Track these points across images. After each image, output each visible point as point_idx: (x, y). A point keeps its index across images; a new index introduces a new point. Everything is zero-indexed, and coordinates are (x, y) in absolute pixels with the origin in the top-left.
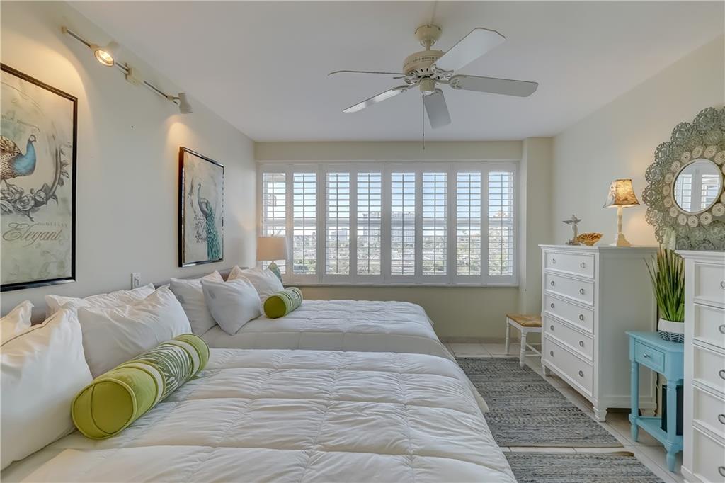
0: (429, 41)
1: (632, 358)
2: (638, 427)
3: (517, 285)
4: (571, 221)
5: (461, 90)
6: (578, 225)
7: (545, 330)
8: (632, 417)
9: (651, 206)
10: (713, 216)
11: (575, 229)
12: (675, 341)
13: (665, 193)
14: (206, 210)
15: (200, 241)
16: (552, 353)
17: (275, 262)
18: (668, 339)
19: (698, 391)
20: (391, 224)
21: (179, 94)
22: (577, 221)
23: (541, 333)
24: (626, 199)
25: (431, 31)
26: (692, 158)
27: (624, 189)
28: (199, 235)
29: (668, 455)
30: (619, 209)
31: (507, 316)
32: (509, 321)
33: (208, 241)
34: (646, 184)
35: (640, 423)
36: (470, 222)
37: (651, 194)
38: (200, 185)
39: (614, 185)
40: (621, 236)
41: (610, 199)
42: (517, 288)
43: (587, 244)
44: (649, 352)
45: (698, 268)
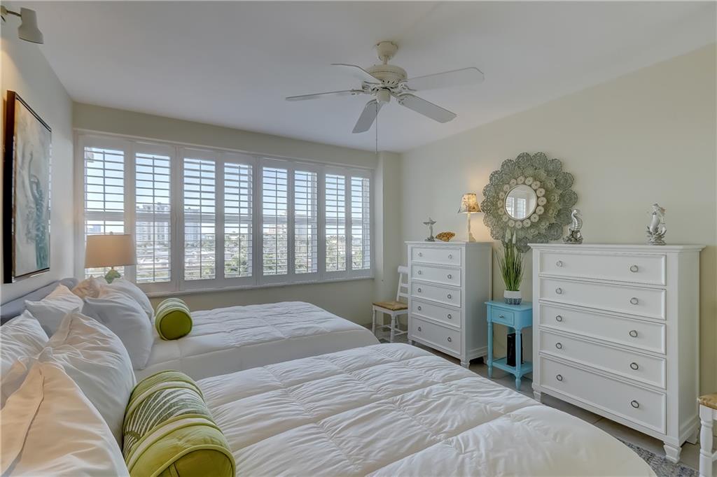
0: (387, 56)
1: (489, 320)
2: (493, 367)
3: (373, 277)
4: (428, 223)
5: (403, 107)
6: (433, 226)
7: (412, 311)
8: (489, 362)
9: (487, 213)
10: (531, 222)
11: (431, 229)
12: (515, 304)
13: (499, 205)
14: (37, 194)
15: (29, 241)
16: (420, 329)
17: (116, 268)
18: (511, 304)
19: (542, 332)
20: (184, 219)
21: (22, 9)
22: (434, 223)
23: (407, 314)
24: (474, 208)
25: (390, 48)
26: (517, 184)
27: (472, 201)
28: (29, 232)
29: (517, 380)
30: (469, 214)
31: (374, 304)
32: (375, 308)
33: (37, 241)
34: (484, 198)
35: (495, 364)
36: (276, 220)
37: (487, 205)
38: (32, 155)
39: (466, 197)
40: (470, 234)
41: (463, 207)
42: (373, 279)
43: (445, 241)
44: (503, 313)
45: (542, 254)
